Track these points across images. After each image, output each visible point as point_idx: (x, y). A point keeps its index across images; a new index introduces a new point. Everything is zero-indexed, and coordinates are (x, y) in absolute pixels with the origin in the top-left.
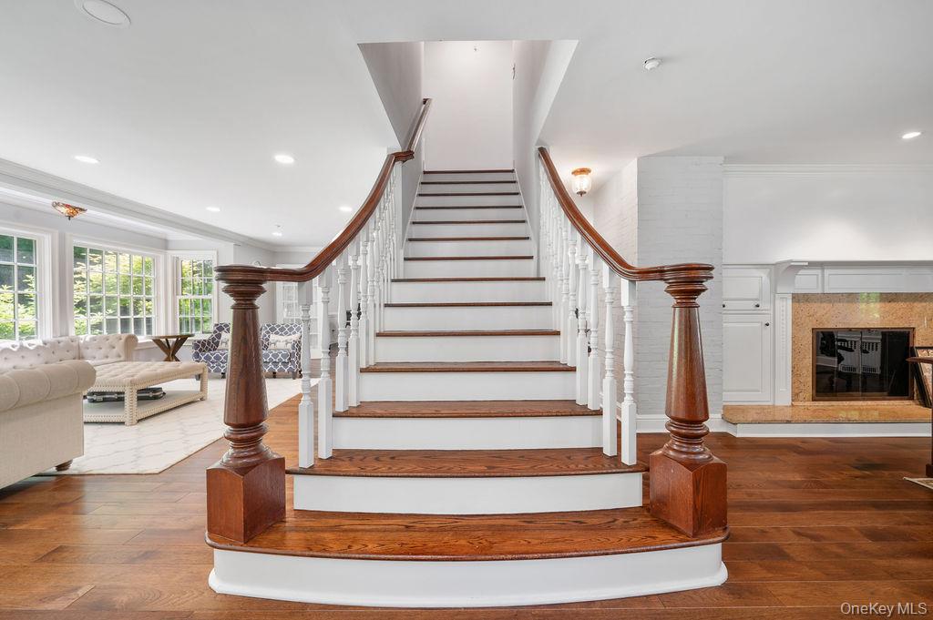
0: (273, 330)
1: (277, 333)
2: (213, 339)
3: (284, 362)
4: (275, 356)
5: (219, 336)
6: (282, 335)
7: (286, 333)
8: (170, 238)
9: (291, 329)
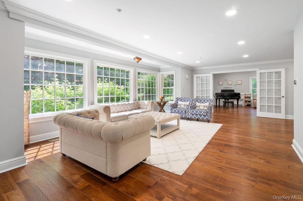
0: (197, 101)
1: (199, 102)
2: (176, 103)
3: (204, 115)
4: (201, 112)
5: (177, 102)
6: (200, 103)
7: (202, 102)
8: (161, 67)
9: (204, 101)
